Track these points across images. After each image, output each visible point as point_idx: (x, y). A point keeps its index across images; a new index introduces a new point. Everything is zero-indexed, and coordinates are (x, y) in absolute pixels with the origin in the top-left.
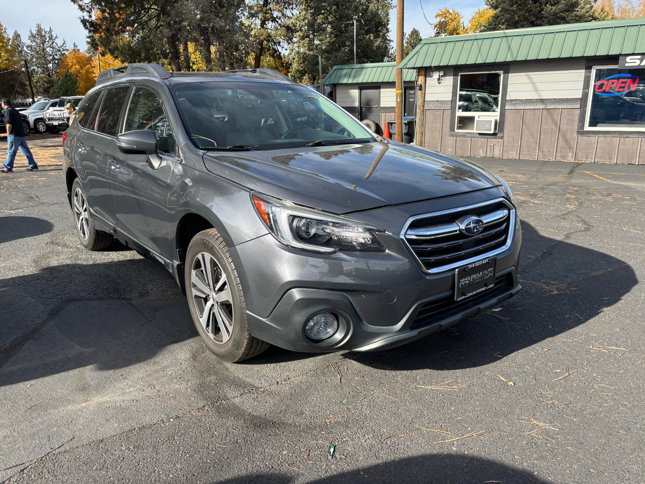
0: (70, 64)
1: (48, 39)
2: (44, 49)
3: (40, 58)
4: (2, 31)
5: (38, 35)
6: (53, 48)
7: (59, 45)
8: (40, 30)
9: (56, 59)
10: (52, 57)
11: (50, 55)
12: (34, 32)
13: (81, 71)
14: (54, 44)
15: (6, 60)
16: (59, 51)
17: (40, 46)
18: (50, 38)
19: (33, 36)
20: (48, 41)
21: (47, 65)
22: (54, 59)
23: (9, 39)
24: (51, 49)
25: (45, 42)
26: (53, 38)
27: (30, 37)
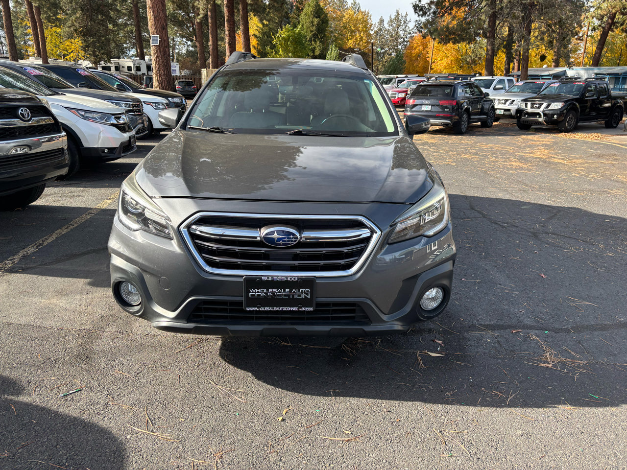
0: (415, 45)
1: (403, 22)
2: (398, 32)
3: (393, 40)
4: (368, 18)
5: (395, 19)
6: (405, 31)
7: (410, 29)
8: (398, 15)
9: (406, 41)
10: (402, 39)
11: (402, 38)
12: (393, 17)
13: (423, 52)
14: (407, 27)
15: (366, 43)
16: (410, 33)
17: (395, 30)
18: (405, 22)
19: (391, 21)
20: (402, 25)
21: (397, 47)
22: (404, 40)
23: (372, 24)
24: (403, 32)
25: (400, 25)
26: (407, 22)
27: (389, 22)
